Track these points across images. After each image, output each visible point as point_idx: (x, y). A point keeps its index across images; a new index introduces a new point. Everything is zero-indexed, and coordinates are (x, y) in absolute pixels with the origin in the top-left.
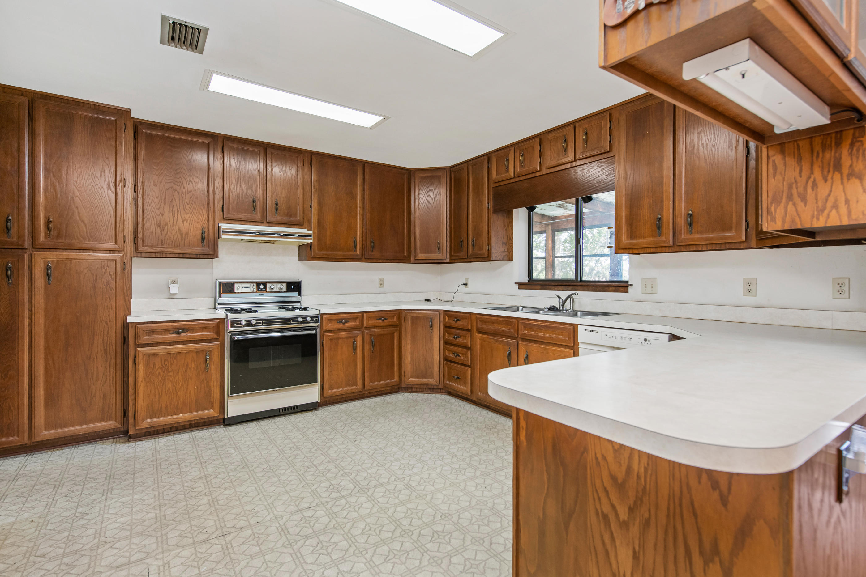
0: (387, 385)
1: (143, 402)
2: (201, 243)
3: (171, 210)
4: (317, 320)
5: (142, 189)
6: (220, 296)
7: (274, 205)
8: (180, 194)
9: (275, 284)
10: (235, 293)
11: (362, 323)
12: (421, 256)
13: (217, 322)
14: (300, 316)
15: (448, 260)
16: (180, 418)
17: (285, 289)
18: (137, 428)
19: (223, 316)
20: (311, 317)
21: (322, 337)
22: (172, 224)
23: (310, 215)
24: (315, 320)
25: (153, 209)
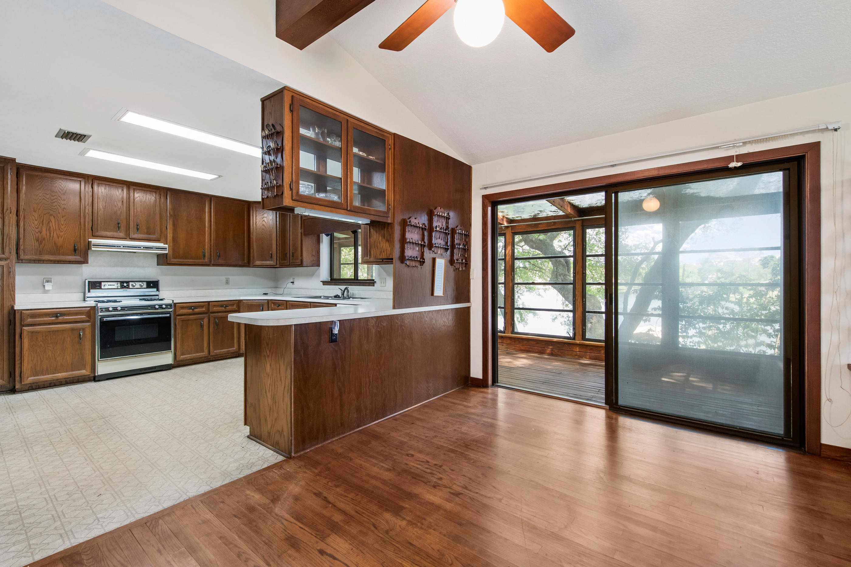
0: (228, 352)
1: (28, 365)
2: (73, 253)
3: (48, 229)
4: (171, 307)
5: (23, 215)
6: (89, 291)
7: (136, 227)
8: (56, 217)
9: (136, 283)
10: (102, 289)
11: (208, 309)
12: (258, 263)
13: (89, 309)
14: (157, 305)
15: (278, 266)
16: (59, 376)
17: (145, 286)
18: (23, 383)
19: (94, 305)
20: (166, 305)
21: (175, 319)
22: (48, 239)
23: (166, 233)
24: (169, 307)
25: (33, 229)
